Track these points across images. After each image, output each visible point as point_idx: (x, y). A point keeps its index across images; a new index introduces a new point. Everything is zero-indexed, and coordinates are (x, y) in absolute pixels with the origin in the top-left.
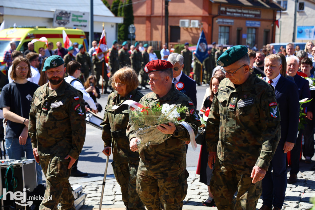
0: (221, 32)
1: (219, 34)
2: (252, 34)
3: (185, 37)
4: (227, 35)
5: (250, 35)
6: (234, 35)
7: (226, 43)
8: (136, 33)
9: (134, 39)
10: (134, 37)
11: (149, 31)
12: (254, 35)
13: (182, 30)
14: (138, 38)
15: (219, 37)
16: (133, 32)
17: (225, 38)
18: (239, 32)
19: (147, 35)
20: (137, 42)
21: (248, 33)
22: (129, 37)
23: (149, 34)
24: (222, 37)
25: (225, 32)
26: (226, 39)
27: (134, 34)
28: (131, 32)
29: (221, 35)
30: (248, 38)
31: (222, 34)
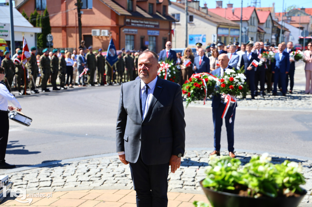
0: (127, 40)
1: (126, 41)
2: (153, 41)
3: (97, 44)
4: (132, 42)
5: (151, 42)
6: (138, 42)
7: (132, 49)
8: (54, 41)
9: (52, 47)
10: (52, 44)
11: (65, 39)
12: (154, 42)
13: (94, 38)
14: (55, 46)
15: (126, 44)
16: (51, 40)
17: (130, 44)
18: (142, 39)
19: (63, 43)
20: (54, 49)
21: (150, 41)
22: (47, 45)
23: (65, 42)
24: (128, 44)
25: (130, 40)
26: (131, 46)
27: (52, 42)
28: (49, 41)
29: (127, 43)
30: (150, 44)
31: (128, 41)
